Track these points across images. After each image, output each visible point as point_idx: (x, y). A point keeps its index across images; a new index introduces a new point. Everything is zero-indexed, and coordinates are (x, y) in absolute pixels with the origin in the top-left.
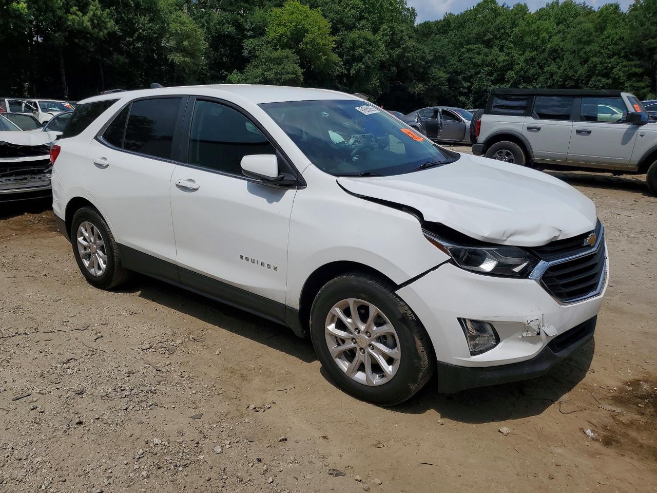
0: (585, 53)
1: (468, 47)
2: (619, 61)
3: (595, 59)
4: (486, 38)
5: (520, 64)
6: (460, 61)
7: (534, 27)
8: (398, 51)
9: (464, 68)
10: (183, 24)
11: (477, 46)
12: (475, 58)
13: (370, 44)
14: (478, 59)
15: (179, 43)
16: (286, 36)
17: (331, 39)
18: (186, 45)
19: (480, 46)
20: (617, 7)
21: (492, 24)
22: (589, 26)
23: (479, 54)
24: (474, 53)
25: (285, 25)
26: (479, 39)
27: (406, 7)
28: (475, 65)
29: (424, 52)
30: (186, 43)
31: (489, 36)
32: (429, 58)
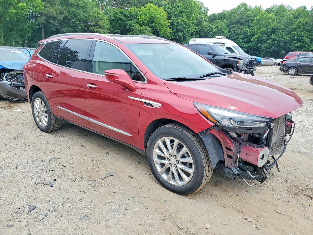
0: (290, 29)
1: (233, 25)
2: (306, 33)
3: (294, 32)
4: (242, 21)
5: (258, 34)
6: (229, 32)
7: (265, 16)
8: (200, 27)
9: (231, 35)
10: (99, 14)
11: (238, 25)
12: (236, 31)
13: (186, 24)
14: (238, 31)
15: (97, 22)
16: (147, 20)
17: (168, 21)
18: (100, 23)
19: (239, 25)
20: (305, 8)
21: (245, 15)
22: (291, 16)
23: (238, 29)
24: (236, 28)
25: (146, 15)
26: (239, 22)
27: (204, 6)
28: (237, 34)
29: (212, 28)
30: (100, 22)
31: (244, 20)
32: (214, 30)
